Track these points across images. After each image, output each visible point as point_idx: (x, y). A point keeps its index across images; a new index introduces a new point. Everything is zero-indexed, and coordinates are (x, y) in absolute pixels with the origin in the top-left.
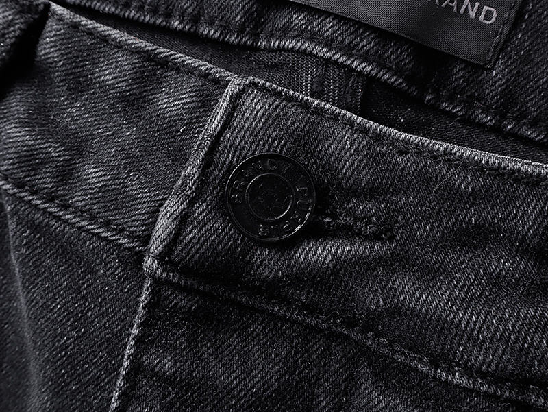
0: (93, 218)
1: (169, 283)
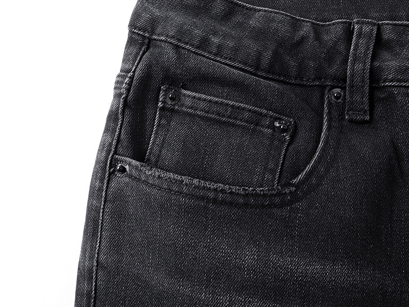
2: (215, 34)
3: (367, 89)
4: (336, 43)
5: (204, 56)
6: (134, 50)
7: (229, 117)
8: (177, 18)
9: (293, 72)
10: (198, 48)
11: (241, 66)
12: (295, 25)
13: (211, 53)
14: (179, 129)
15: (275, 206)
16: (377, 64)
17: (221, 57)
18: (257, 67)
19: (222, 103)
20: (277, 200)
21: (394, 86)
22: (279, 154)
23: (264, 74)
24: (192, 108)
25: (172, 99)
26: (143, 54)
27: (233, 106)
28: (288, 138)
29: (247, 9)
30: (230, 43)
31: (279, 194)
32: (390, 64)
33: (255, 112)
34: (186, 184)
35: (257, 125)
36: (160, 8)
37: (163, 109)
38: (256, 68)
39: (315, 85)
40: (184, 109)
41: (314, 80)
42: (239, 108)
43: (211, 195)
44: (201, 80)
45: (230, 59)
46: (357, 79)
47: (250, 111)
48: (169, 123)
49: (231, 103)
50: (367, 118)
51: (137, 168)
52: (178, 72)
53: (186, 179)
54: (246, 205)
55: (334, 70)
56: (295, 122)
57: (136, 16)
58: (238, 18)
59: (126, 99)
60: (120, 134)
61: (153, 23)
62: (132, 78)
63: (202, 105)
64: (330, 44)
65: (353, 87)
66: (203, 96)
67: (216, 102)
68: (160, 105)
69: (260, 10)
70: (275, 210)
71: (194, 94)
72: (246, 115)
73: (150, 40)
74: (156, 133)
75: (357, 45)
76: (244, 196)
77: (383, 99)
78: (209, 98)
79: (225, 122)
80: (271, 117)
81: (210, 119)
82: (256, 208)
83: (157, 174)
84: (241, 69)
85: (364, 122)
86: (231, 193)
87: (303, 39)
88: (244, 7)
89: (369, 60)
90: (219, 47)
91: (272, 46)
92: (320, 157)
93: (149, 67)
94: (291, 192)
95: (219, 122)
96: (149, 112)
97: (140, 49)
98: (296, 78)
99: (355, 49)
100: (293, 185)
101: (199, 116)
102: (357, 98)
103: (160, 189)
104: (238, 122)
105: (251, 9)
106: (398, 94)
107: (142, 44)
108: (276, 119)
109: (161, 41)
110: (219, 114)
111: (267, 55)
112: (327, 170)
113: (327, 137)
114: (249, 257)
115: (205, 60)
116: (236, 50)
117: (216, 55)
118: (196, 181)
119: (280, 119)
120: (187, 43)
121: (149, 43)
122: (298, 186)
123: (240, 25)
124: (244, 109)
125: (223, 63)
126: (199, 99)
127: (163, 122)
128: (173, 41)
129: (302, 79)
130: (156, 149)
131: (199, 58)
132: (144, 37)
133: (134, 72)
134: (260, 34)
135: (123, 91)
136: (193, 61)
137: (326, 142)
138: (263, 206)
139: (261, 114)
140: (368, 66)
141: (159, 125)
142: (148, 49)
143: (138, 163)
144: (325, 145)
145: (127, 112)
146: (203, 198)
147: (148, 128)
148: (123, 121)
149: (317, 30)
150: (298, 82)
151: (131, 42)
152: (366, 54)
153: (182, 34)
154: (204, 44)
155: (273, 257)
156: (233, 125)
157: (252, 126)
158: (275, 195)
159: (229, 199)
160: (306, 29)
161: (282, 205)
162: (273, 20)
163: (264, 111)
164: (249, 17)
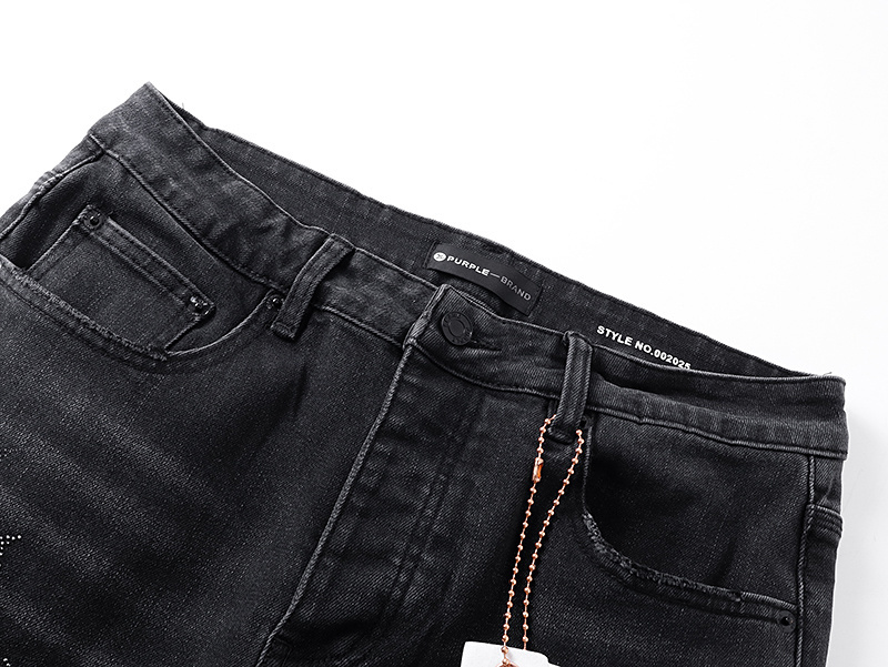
0: (374, 326)
1: (418, 350)
2: (176, 179)
3: (305, 305)
4: (300, 247)
5: (152, 195)
6: (80, 154)
7: (144, 268)
8: (144, 143)
9: (243, 258)
10: (150, 183)
11: (187, 223)
12: (269, 211)
13: (162, 195)
14: (82, 256)
15: (135, 367)
16: (327, 284)
17: (171, 205)
18: (205, 234)
19: (144, 250)
20: (139, 360)
21: (333, 313)
22: (178, 331)
23: (208, 244)
24: (108, 240)
25: (93, 222)
26: (86, 163)
27: (154, 259)
28: (197, 319)
29: (229, 172)
30: (188, 196)
31: (145, 355)
32: (340, 289)
33: (176, 276)
34: (51, 303)
35: (171, 290)
36: (132, 126)
37: (76, 228)
38: (203, 234)
39: (259, 283)
40: (100, 239)
41: (261, 277)
42: (160, 263)
43: (72, 324)
44: (135, 218)
45: (179, 211)
46: (301, 291)
47: (170, 272)
48: (75, 246)
49: (154, 254)
50: (292, 335)
51: (9, 269)
52: (115, 197)
53: (53, 298)
54: (104, 350)
55: (283, 272)
56: (215, 308)
57: (103, 122)
58: (213, 177)
59: (39, 197)
60: (11, 230)
61: (116, 137)
62: (59, 179)
63: (121, 242)
64: (295, 245)
65: (293, 297)
66: (128, 234)
67: (138, 247)
68: (75, 222)
69: (241, 180)
70: (131, 370)
71: (119, 227)
72: (164, 274)
73: (103, 153)
74: (54, 250)
75: (318, 257)
76: (106, 339)
77: (319, 324)
78: (133, 238)
79: (136, 271)
80: (191, 290)
81: (122, 261)
82: (113, 359)
83: (27, 281)
84: (185, 227)
85: (286, 339)
86: (94, 330)
87: (270, 228)
88: (226, 168)
89: (321, 277)
90: (174, 194)
91: (232, 220)
92: (215, 347)
93: (85, 177)
94: (159, 360)
95: (130, 268)
96: (59, 225)
97: (87, 157)
98: (243, 267)
99: (314, 261)
100: (166, 355)
101: (112, 253)
102: (292, 310)
103: (21, 298)
104: (151, 278)
105: (232, 174)
106: (334, 323)
107: (91, 153)
108: (196, 295)
109: (114, 158)
110: (134, 260)
111: (221, 227)
112: (215, 363)
113: (237, 334)
114: (76, 405)
115: (151, 198)
116: (190, 205)
117: (166, 200)
118: (62, 303)
119: (199, 297)
120: (140, 174)
121: (101, 155)
122: (171, 359)
123: (212, 184)
124: (165, 267)
125: (169, 212)
126: (122, 235)
127: (68, 241)
128: (125, 163)
129: (249, 271)
130: (45, 266)
131: (146, 193)
132: (98, 147)
133: (65, 175)
134: (226, 203)
135: (42, 188)
136: (136, 194)
137: (233, 338)
138: (121, 360)
139: (181, 281)
140: (316, 281)
141: (62, 242)
142: (95, 160)
143: (13, 266)
144: (228, 340)
145: (33, 211)
146: (61, 323)
147: (48, 242)
148: (22, 219)
149: (289, 228)
150: (243, 271)
151: (82, 146)
152: (322, 269)
153: (139, 161)
154: (159, 182)
155: (103, 417)
156: (145, 279)
157: (165, 289)
158: (140, 354)
159: (88, 335)
160: (278, 221)
161: (141, 368)
162: (248, 195)
163: (187, 280)
164: (225, 181)
